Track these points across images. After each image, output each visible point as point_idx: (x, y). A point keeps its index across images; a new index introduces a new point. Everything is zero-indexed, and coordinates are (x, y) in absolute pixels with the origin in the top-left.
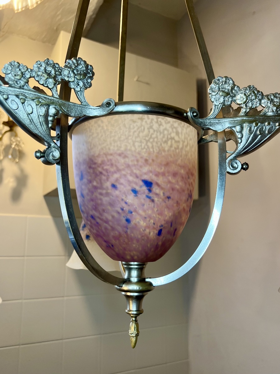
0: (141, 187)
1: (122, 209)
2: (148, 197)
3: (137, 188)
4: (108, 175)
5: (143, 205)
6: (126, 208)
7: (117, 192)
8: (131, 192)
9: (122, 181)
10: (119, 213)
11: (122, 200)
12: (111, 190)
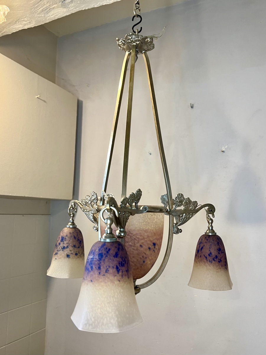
0: (152, 246)
1: (143, 257)
2: (154, 250)
3: (151, 247)
4: (139, 240)
5: (151, 254)
6: (145, 256)
7: (142, 249)
8: (148, 249)
9: (145, 243)
10: (141, 258)
11: (144, 252)
12: (139, 248)
